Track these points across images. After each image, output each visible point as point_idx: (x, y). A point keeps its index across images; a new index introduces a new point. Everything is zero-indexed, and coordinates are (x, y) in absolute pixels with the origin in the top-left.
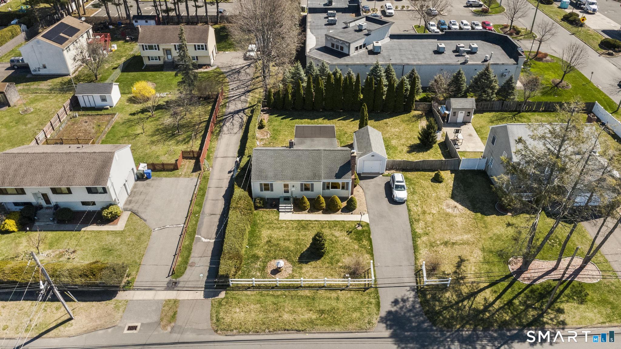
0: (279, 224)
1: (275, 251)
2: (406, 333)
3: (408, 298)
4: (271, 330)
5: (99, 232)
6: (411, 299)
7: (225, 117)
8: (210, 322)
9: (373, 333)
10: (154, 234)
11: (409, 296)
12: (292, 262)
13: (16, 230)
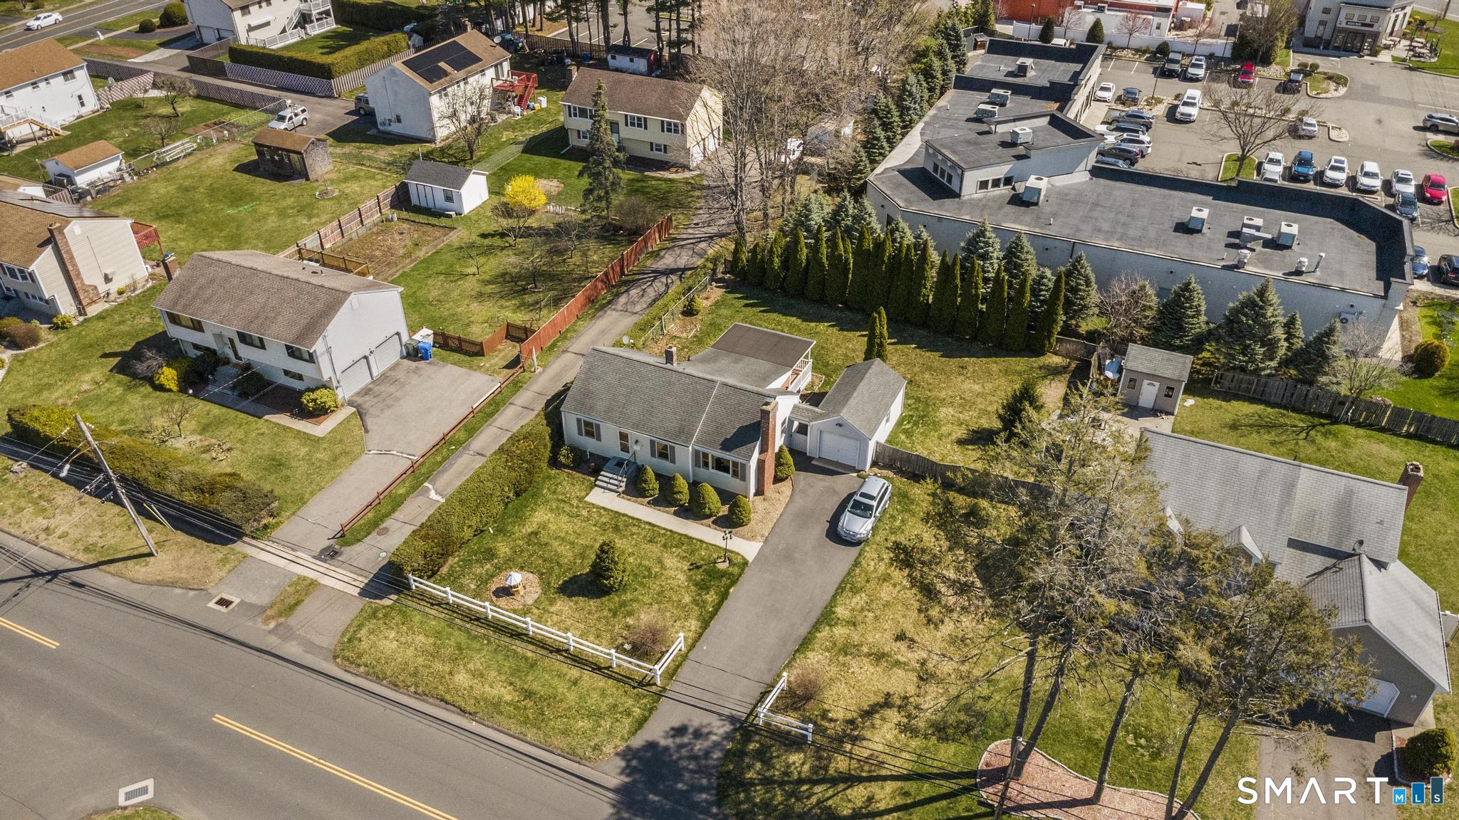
0: (577, 507)
1: (532, 555)
2: (651, 796)
3: (709, 733)
4: (420, 690)
5: (286, 429)
6: (714, 738)
7: (641, 277)
8: (339, 637)
9: (589, 770)
10: (364, 457)
11: (715, 730)
12: (546, 585)
13: (175, 388)
